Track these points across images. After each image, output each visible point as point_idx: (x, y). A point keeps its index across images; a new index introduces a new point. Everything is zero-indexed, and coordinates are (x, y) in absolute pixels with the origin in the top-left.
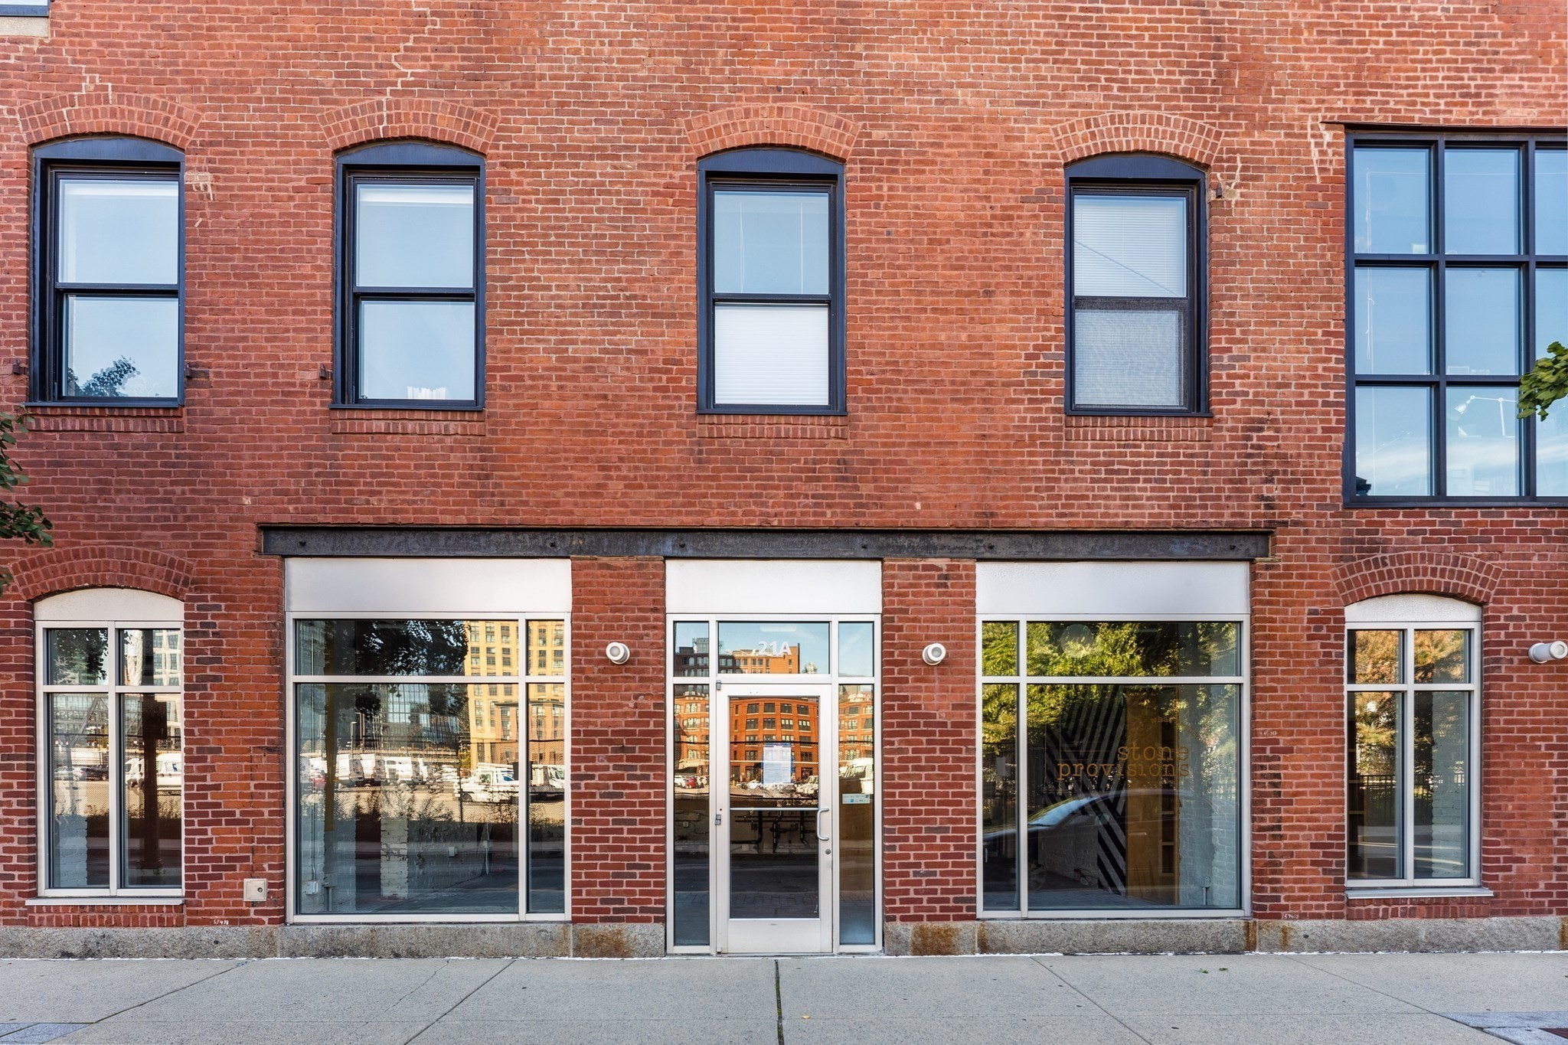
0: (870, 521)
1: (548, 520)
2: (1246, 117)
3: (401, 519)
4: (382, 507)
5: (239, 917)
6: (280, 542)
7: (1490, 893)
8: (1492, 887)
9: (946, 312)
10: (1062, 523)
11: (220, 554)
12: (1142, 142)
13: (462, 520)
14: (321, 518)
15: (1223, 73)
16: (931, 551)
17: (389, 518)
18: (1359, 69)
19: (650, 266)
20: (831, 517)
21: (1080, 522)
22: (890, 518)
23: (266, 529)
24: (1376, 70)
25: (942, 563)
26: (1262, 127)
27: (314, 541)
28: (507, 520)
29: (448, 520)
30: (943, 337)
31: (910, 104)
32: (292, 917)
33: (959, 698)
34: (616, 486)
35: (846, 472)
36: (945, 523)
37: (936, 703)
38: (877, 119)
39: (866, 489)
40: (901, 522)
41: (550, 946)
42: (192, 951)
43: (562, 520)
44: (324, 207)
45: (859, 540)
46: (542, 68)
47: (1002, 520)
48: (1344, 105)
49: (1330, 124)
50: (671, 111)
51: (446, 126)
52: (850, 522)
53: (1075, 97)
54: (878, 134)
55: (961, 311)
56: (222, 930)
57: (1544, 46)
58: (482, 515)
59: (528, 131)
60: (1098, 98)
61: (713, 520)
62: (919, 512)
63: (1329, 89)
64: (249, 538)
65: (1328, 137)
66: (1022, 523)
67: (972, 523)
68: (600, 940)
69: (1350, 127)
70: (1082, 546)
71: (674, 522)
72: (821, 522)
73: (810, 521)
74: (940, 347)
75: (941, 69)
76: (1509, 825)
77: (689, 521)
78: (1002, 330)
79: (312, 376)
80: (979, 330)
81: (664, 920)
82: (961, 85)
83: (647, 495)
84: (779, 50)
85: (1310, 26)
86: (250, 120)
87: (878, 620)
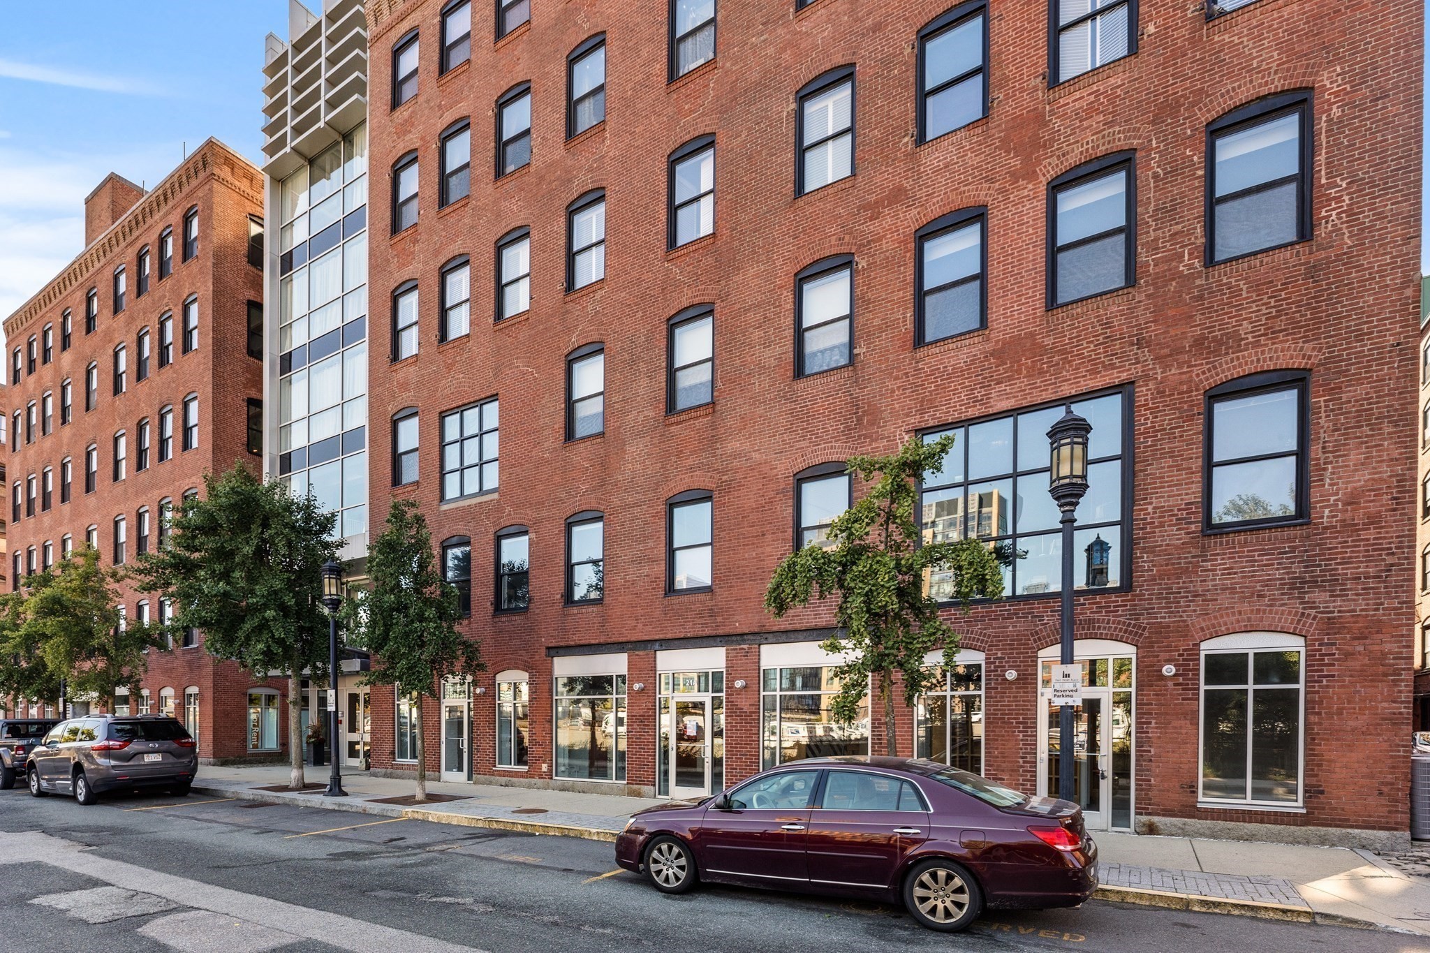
0: (721, 632)
1: (621, 640)
2: (869, 437)
3: (582, 642)
4: (575, 639)
5: (541, 777)
6: (552, 652)
9: (748, 545)
10: (790, 627)
11: (537, 657)
12: (824, 459)
13: (597, 642)
14: (561, 644)
15: (859, 419)
16: (744, 642)
17: (578, 642)
18: (922, 401)
19: (651, 544)
20: (707, 632)
21: (798, 626)
22: (727, 630)
23: (548, 648)
24: (930, 400)
25: (745, 646)
26: (876, 440)
27: (561, 651)
28: (609, 640)
29: (593, 642)
30: (746, 555)
31: (736, 463)
32: (555, 778)
33: (752, 702)
34: (640, 626)
35: (712, 613)
36: (747, 631)
37: (744, 703)
38: (723, 473)
39: (719, 619)
40: (732, 631)
41: (620, 792)
42: (530, 787)
43: (624, 639)
44: (562, 539)
45: (719, 639)
46: (620, 477)
47: (767, 628)
48: (914, 421)
49: (907, 432)
50: (657, 484)
51: (594, 505)
52: (714, 633)
53: (798, 445)
54: (725, 478)
55: (753, 544)
56: (536, 780)
57: (1018, 366)
58: (602, 639)
59: (616, 501)
60: (806, 443)
61: (669, 636)
62: (738, 626)
63: (907, 415)
64: (543, 652)
65: (906, 437)
66: (775, 628)
67: (756, 630)
68: (634, 791)
69: (916, 431)
70: (800, 636)
71: (657, 637)
72: (704, 634)
73: (700, 633)
74: (746, 559)
75: (747, 446)
77: (662, 637)
78: (768, 549)
79: (559, 596)
80: (760, 550)
81: (654, 785)
82: (754, 451)
83: (649, 628)
84: (692, 453)
85: (899, 387)
86: (544, 514)
87: (724, 670)
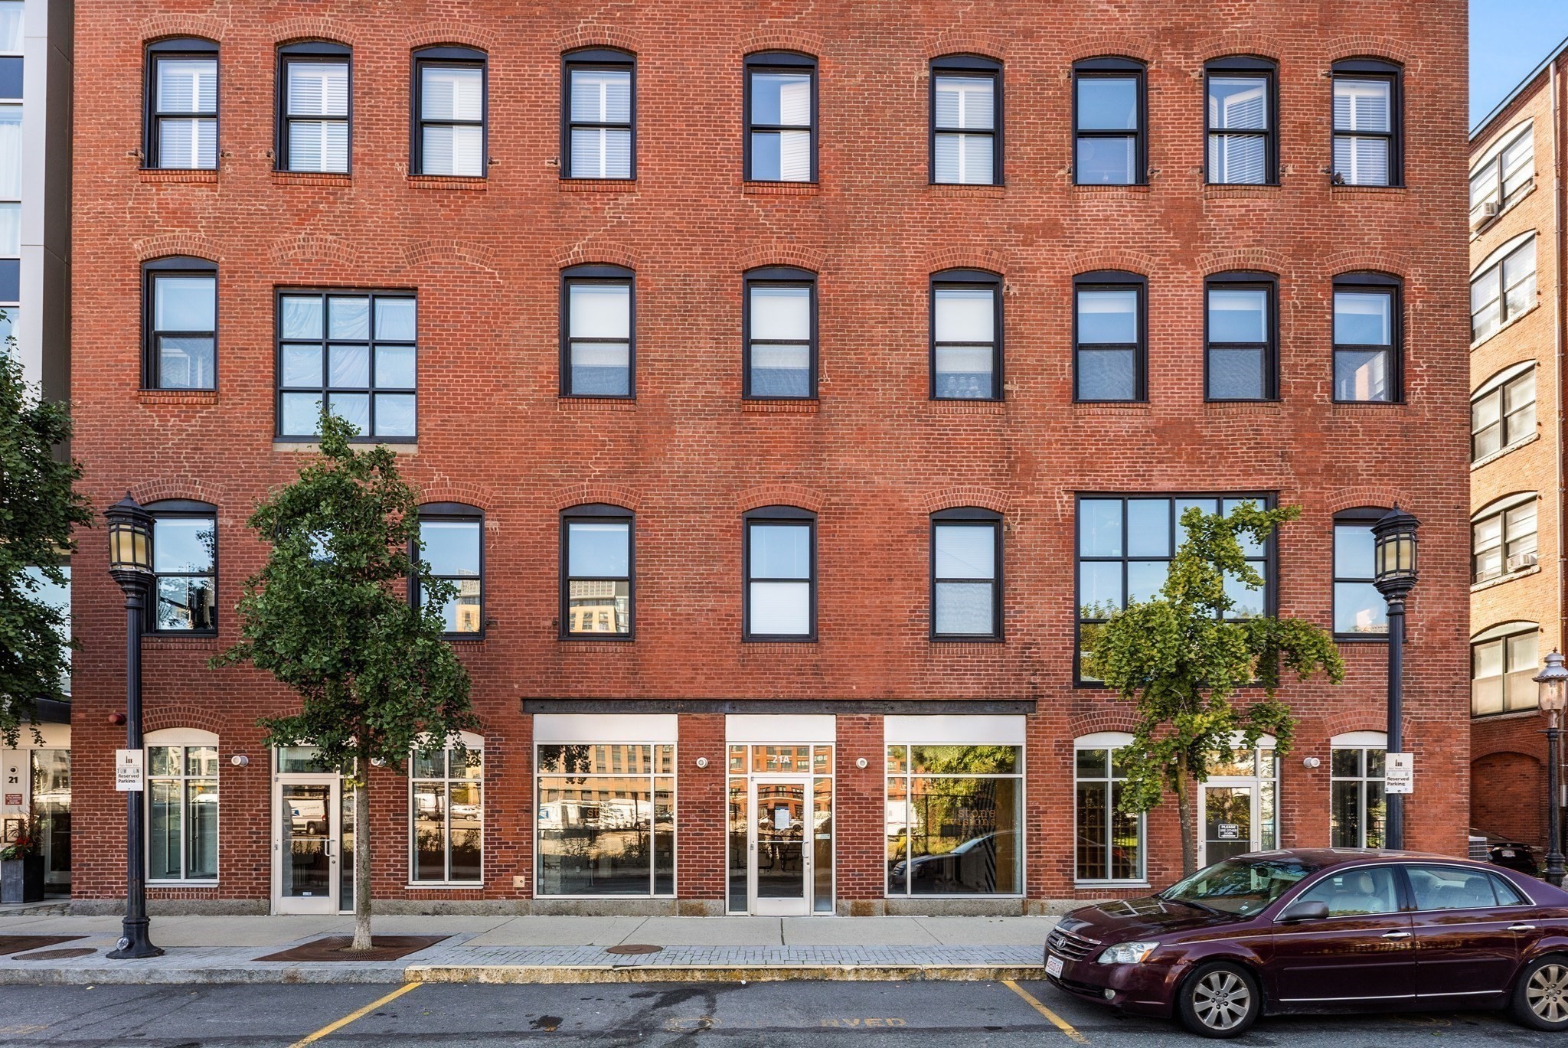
0: (830, 695)
1: (666, 695)
2: (1023, 488)
3: (592, 695)
4: (583, 689)
5: (510, 895)
6: (531, 706)
7: (1149, 886)
8: (1151, 883)
9: (869, 589)
10: (928, 696)
11: (502, 713)
12: (969, 502)
13: (623, 695)
14: (553, 695)
15: (1012, 466)
16: (861, 710)
17: (587, 695)
18: (1082, 462)
19: (718, 567)
20: (810, 694)
21: (937, 696)
22: (840, 694)
23: (524, 700)
24: (1091, 463)
25: (866, 716)
26: (1032, 493)
27: (548, 705)
28: (646, 695)
29: (616, 695)
30: (867, 602)
31: (850, 483)
32: (535, 896)
33: (875, 785)
34: (701, 678)
35: (817, 671)
36: (868, 696)
37: (864, 788)
38: (832, 492)
39: (828, 679)
40: (846, 696)
41: (667, 911)
42: (488, 912)
43: (674, 695)
44: (555, 539)
45: (824, 705)
46: (664, 467)
47: (897, 695)
48: (1074, 481)
49: (1067, 492)
50: (729, 488)
51: (616, 498)
52: (820, 696)
53: (935, 479)
54: (834, 499)
55: (876, 589)
56: (502, 902)
57: (1179, 449)
58: (633, 693)
59: (657, 499)
60: (947, 479)
61: (750, 695)
62: (855, 691)
63: (1066, 473)
64: (518, 705)
65: (1066, 498)
66: (907, 696)
67: (882, 696)
68: (692, 907)
69: (1076, 492)
70: (938, 707)
71: (730, 696)
72: (805, 696)
73: (799, 695)
74: (866, 607)
75: (866, 466)
76: (1160, 851)
77: (738, 695)
78: (897, 598)
79: (549, 623)
80: (886, 598)
81: (724, 898)
82: (876, 474)
83: (717, 683)
84: (784, 457)
85: (1057, 441)
86: (519, 494)
87: (834, 745)
